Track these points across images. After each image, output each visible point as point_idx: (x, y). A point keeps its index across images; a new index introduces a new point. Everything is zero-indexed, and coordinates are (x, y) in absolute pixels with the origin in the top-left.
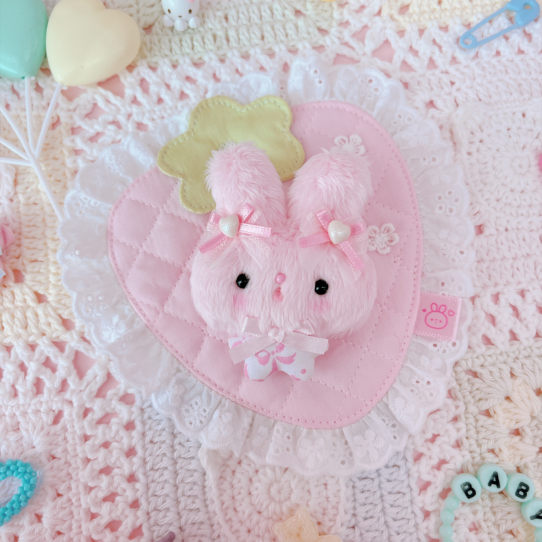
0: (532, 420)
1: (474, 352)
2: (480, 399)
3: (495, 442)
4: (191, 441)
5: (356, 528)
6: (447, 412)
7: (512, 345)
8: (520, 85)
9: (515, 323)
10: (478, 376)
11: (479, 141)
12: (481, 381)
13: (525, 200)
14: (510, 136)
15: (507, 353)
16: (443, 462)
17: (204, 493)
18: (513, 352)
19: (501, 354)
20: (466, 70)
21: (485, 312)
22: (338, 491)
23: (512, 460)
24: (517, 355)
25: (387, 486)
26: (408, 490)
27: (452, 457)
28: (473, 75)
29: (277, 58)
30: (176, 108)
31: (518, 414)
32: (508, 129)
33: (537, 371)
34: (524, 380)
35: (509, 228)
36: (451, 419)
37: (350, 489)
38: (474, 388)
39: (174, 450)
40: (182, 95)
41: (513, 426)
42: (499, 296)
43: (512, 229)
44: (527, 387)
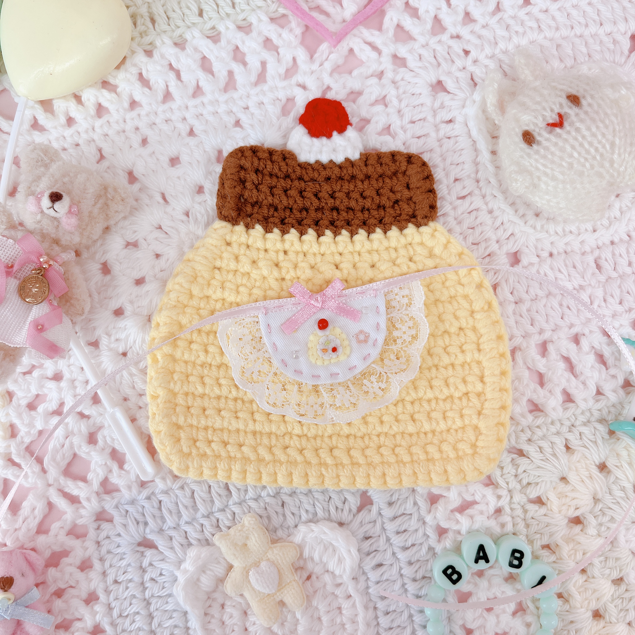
0: (595, 503)
1: (518, 424)
2: (529, 484)
3: (551, 536)
4: (164, 575)
6: (487, 504)
7: (565, 409)
8: (558, 46)
9: (568, 381)
10: (525, 453)
12: (528, 461)
15: (560, 420)
18: (568, 418)
19: (552, 423)
20: (484, 32)
21: (529, 368)
22: (356, 615)
23: (573, 556)
24: (573, 421)
28: (494, 38)
29: (223, 42)
30: (93, 129)
31: (577, 498)
33: (600, 442)
34: (584, 455)
35: (555, 252)
36: (493, 512)
37: (371, 611)
38: (520, 470)
39: (145, 589)
40: (100, 110)
41: (571, 513)
42: (547, 345)
43: (559, 253)
44: (588, 462)
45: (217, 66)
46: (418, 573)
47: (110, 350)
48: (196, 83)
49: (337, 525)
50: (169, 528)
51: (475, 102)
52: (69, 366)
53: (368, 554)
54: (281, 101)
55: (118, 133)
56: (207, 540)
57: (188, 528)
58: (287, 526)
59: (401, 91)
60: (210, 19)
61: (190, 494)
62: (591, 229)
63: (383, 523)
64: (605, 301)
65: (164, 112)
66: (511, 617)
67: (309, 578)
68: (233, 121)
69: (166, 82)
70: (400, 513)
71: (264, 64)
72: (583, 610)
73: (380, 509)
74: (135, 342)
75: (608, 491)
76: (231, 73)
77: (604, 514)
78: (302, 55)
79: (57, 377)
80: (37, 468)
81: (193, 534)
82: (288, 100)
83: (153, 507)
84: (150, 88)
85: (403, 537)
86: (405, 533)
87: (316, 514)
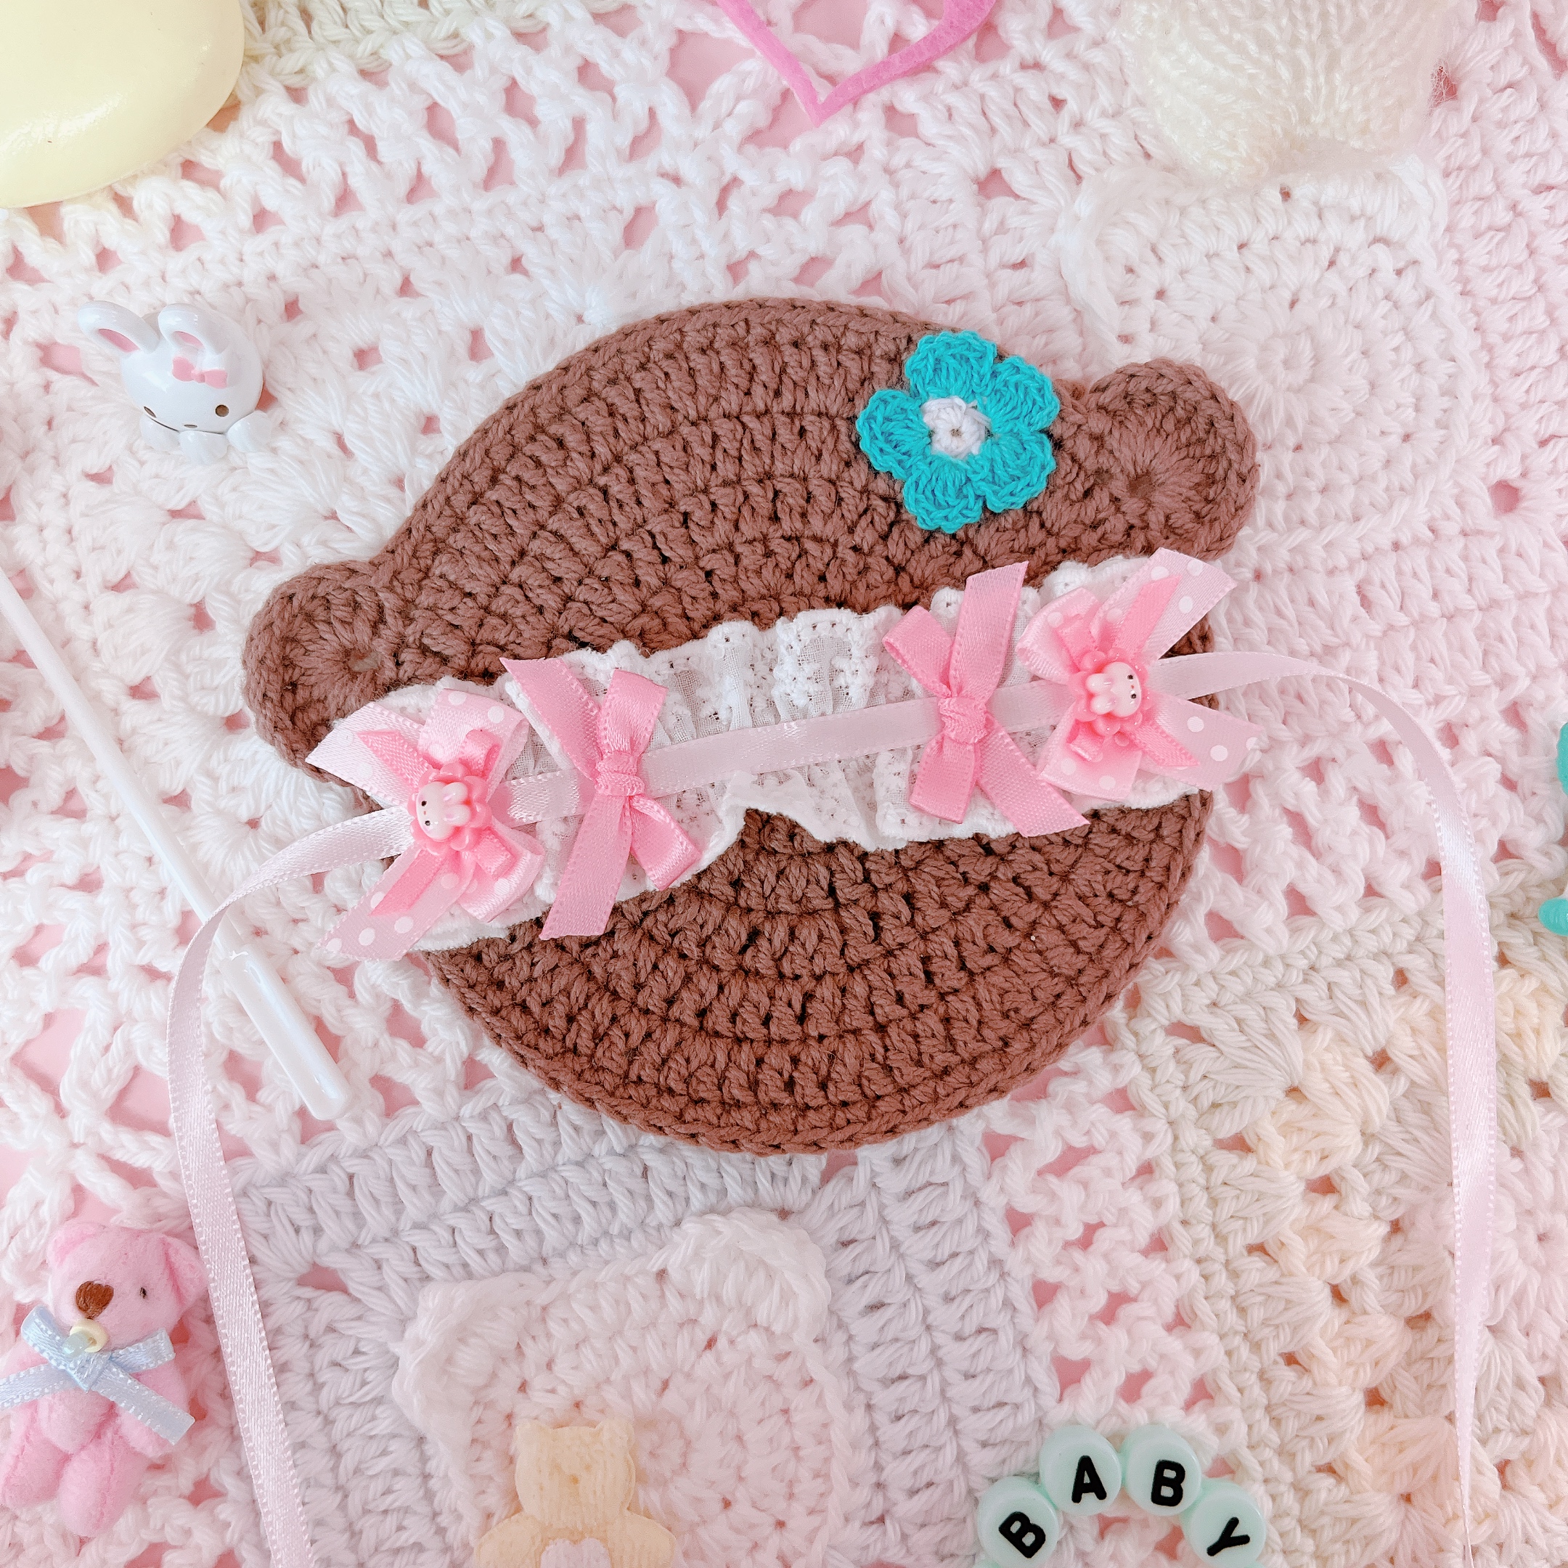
0: (1366, 1144)
1: (1186, 968)
2: (1215, 1106)
3: (1266, 1223)
4: (364, 1353)
5: (888, 1522)
6: (1120, 1153)
7: (1295, 931)
9: (1300, 865)
10: (1204, 1036)
11: (1152, 292)
12: (1212, 1053)
13: (1307, 474)
14: (1248, 269)
15: (1282, 957)
16: (1118, 1300)
17: (429, 1496)
18: (1302, 952)
19: (1266, 963)
20: (1096, 56)
22: (825, 1426)
23: (1317, 1269)
24: (1313, 957)
25: (965, 1392)
26: (1027, 1392)
27: (1144, 1285)
28: (1121, 70)
29: (479, 71)
30: (164, 278)
31: (1325, 1133)
32: (1241, 247)
33: (1374, 1002)
34: (1338, 1033)
35: (1268, 568)
36: (1134, 1172)
37: (860, 1416)
38: (1195, 1075)
39: (318, 1387)
40: (179, 232)
41: (1314, 1169)
42: (1251, 785)
43: (1274, 571)
44: (1348, 1050)
45: (465, 127)
46: (967, 1319)
47: (219, 813)
48: (414, 166)
49: (774, 1218)
50: (374, 1241)
51: (1078, 218)
52: (117, 855)
53: (850, 1281)
54: (621, 212)
55: (226, 286)
56: (465, 1265)
57: (418, 1239)
58: (654, 1224)
59: (904, 192)
60: (447, 12)
61: (423, 1155)
62: (1349, 513)
63: (882, 1207)
64: (1381, 680)
65: (338, 237)
66: (1182, 1413)
67: (710, 1344)
68: (506, 260)
69: (341, 165)
70: (921, 1180)
71: (579, 125)
72: (1345, 1390)
73: (874, 1174)
74: (278, 793)
75: (1393, 1115)
76: (499, 145)
77: (1385, 1167)
78: (669, 102)
79: (88, 883)
80: (41, 1104)
81: (433, 1252)
82: (638, 211)
83: (335, 1191)
84: (302, 180)
85: (930, 1236)
86: (935, 1228)
87: (724, 1192)
